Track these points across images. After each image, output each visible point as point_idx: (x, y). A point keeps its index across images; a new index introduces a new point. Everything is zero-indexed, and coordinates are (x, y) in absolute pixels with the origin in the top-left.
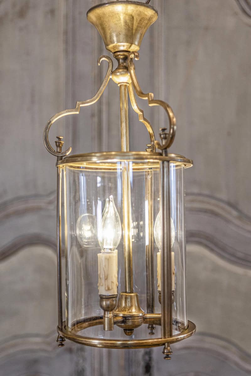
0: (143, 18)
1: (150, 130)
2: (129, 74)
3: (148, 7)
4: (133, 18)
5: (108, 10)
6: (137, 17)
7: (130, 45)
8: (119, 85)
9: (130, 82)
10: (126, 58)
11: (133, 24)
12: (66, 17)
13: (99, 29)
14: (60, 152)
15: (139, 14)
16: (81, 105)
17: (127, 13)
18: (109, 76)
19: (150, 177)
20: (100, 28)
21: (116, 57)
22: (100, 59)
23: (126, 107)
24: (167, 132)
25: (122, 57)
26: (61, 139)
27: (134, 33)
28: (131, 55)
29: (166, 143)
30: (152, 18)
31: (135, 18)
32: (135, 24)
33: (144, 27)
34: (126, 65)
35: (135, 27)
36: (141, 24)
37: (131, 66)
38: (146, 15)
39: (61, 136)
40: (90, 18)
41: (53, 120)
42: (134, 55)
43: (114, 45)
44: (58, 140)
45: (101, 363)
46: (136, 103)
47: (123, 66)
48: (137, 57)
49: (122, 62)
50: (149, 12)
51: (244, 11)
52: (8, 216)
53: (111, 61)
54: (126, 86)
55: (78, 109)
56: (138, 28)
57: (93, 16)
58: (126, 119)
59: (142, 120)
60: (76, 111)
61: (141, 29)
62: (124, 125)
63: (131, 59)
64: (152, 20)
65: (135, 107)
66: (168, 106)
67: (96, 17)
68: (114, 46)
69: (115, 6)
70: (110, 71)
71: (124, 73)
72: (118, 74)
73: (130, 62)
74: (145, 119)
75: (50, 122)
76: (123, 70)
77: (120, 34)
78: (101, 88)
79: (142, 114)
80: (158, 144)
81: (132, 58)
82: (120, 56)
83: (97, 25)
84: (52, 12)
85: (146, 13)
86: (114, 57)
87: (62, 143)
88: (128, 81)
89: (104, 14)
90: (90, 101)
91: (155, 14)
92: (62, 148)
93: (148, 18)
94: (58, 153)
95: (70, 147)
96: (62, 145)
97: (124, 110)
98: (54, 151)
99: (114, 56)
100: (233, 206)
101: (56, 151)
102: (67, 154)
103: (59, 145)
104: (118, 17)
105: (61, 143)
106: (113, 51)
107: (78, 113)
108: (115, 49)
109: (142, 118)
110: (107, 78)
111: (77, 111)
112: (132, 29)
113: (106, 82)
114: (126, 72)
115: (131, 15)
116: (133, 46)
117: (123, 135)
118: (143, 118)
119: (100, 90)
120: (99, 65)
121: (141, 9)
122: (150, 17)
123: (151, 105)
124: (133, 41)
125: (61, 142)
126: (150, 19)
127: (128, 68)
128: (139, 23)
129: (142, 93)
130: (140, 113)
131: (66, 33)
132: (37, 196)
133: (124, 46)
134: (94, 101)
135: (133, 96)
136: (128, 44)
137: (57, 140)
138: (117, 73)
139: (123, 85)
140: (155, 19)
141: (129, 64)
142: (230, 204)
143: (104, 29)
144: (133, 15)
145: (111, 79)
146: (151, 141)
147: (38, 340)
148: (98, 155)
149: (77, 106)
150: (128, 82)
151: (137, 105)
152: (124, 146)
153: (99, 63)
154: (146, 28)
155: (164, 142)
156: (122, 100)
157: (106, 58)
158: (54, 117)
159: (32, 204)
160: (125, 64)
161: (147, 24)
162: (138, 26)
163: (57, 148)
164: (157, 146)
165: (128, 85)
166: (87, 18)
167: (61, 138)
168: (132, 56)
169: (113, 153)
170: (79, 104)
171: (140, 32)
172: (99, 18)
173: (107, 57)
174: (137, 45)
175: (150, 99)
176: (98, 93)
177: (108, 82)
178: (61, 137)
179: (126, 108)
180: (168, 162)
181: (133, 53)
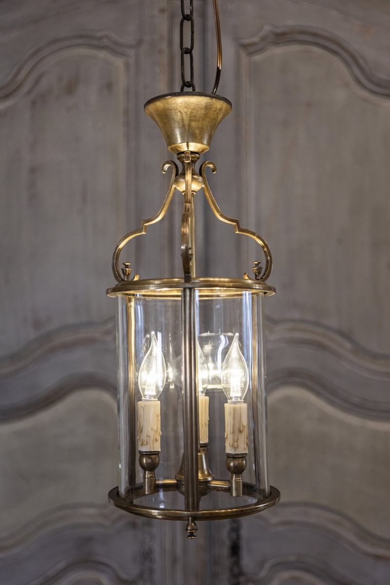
12: (127, 92)
45: (173, 542)
51: (358, 82)
52: (53, 350)
84: (109, 86)
100: (346, 335)
110: (170, 188)
113: (170, 192)
131: (126, 112)
132: (90, 324)
142: (341, 333)
147: (92, 511)
159: (83, 334)
173: (170, 163)
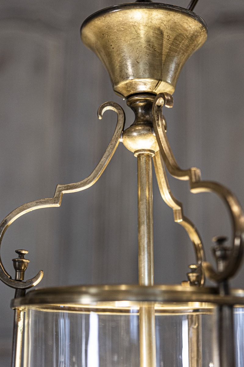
0: (180, 34)
1: (195, 239)
2: (154, 134)
3: (189, 15)
4: (162, 33)
5: (117, 20)
6: (170, 32)
7: (157, 82)
8: (136, 155)
9: (157, 149)
10: (148, 106)
11: (162, 45)
13: (100, 55)
14: (21, 281)
15: (174, 27)
16: (64, 192)
17: (150, 24)
18: (117, 139)
19: (195, 327)
20: (103, 53)
21: (131, 104)
22: (103, 107)
23: (149, 194)
24: (227, 244)
25: (142, 104)
26: (25, 256)
27: (163, 61)
28: (158, 100)
29: (226, 268)
30: (197, 36)
31: (165, 34)
32: (166, 44)
33: (182, 51)
34: (148, 119)
35: (165, 50)
36: (177, 46)
37: (158, 120)
38: (187, 31)
39: (25, 250)
40: (86, 37)
41: (10, 219)
42: (164, 99)
43: (127, 81)
44: (19, 257)
46: (168, 188)
47: (143, 121)
48: (168, 102)
49: (142, 113)
50: (191, 25)
53: (122, 112)
54: (148, 156)
55: (58, 198)
56: (172, 53)
57: (89, 32)
58: (148, 218)
59: (180, 219)
60: (55, 203)
61: (177, 54)
62: (144, 229)
63: (159, 107)
64: (198, 40)
65: (166, 196)
66: (229, 193)
67: (96, 34)
68: (126, 84)
69: (128, 11)
70: (120, 129)
71: (145, 132)
72: (135, 134)
73: (156, 112)
74: (185, 219)
75: (6, 222)
76: (143, 127)
77: (138, 63)
78: (102, 160)
79: (179, 208)
80: (210, 269)
81: (159, 105)
82: (138, 103)
83: (97, 50)
85: (186, 26)
86: (128, 105)
87: (26, 264)
88: (152, 147)
89: (109, 27)
90: (81, 184)
91: (202, 28)
92: (25, 273)
93: (189, 36)
94: (16, 282)
95: (40, 271)
96: (25, 267)
97: (145, 201)
98: (11, 278)
99: (128, 103)
101: (13, 278)
102: (35, 284)
103: (20, 266)
104: (134, 32)
105: (24, 262)
106: (126, 94)
107: (58, 205)
108: (129, 89)
109: (179, 216)
110: (113, 142)
111: (57, 203)
112: (161, 54)
113: (113, 149)
114: (149, 130)
115: (159, 29)
116: (162, 83)
117: (142, 248)
118: (181, 216)
119: (100, 163)
120: (100, 118)
121: (177, 17)
122: (193, 34)
123: (195, 191)
124: (161, 75)
125: (24, 260)
126: (193, 38)
127: (154, 122)
128: (172, 44)
129: (178, 169)
130: (176, 207)
133: (145, 84)
134: (88, 183)
135: (163, 176)
136: (152, 80)
137: (17, 256)
138: (132, 132)
139: (143, 154)
140: (202, 39)
141: (156, 116)
143: (109, 55)
144: (161, 28)
145: (121, 144)
146: (198, 259)
148: (93, 290)
149: (57, 194)
150: (152, 149)
151: (170, 193)
152: (144, 269)
153: (100, 114)
154: (186, 55)
155: (221, 266)
156: (141, 182)
157: (113, 106)
158: (13, 213)
160: (147, 117)
161: (188, 46)
162: (170, 49)
163: (16, 272)
164: (207, 274)
165: (153, 155)
166: (82, 39)
167: (24, 254)
168: (160, 101)
169: (123, 288)
170: (61, 189)
171: (176, 60)
172: (102, 35)
173: (115, 105)
174: (170, 84)
175: (194, 180)
176: (97, 169)
177: (115, 149)
178: (23, 252)
179: (149, 198)
180: (231, 307)
181: (162, 95)
